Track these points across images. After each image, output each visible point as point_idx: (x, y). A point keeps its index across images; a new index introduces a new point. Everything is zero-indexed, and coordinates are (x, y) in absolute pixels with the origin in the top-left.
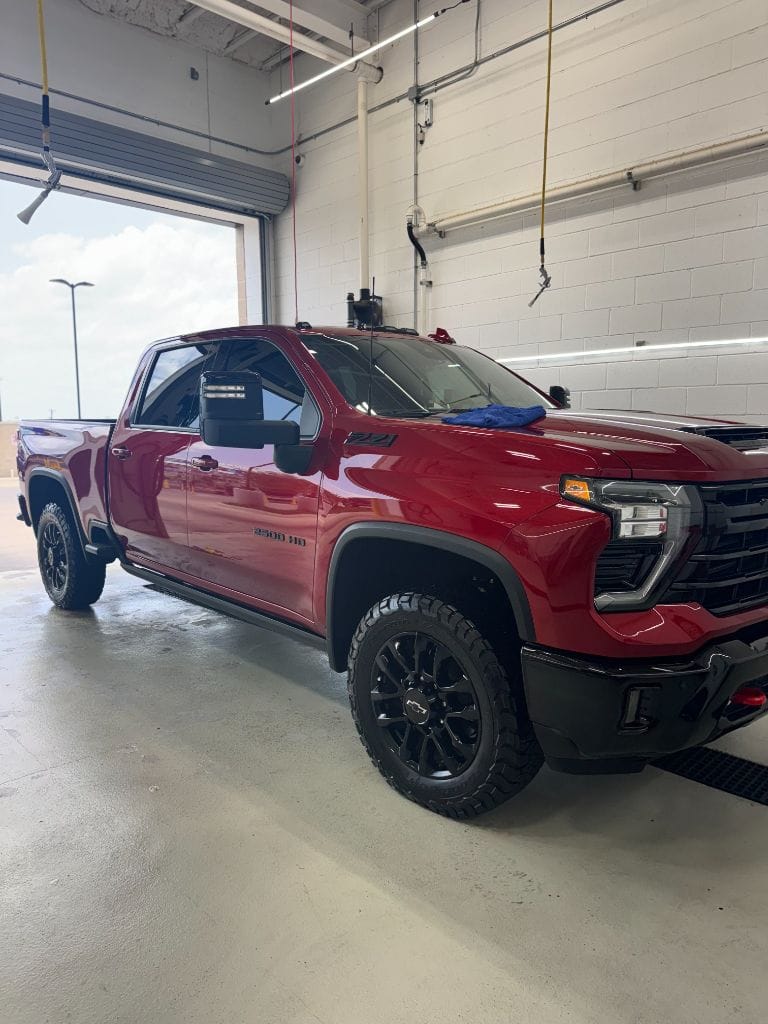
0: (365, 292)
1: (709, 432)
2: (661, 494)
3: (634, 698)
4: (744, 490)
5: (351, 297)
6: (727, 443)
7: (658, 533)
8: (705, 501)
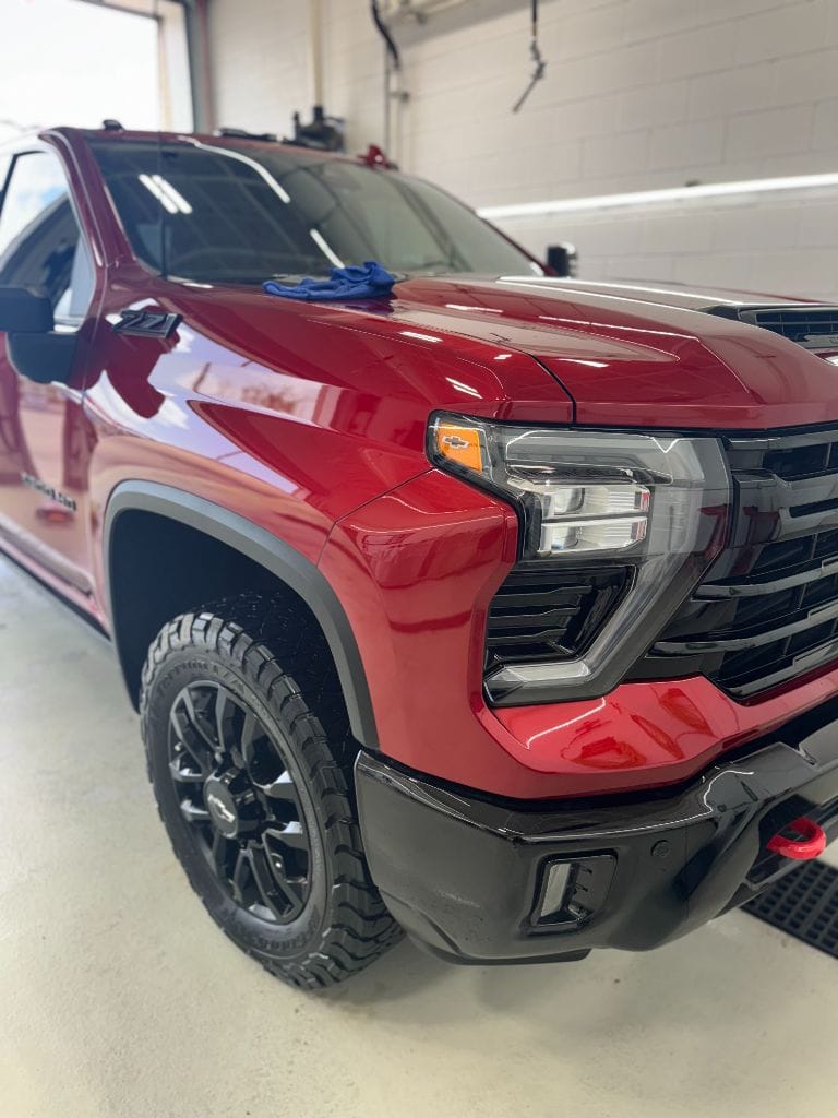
0: (318, 112)
1: (767, 318)
2: (642, 457)
3: (559, 874)
4: (825, 446)
5: (296, 117)
6: (801, 339)
7: (626, 543)
8: (734, 471)
